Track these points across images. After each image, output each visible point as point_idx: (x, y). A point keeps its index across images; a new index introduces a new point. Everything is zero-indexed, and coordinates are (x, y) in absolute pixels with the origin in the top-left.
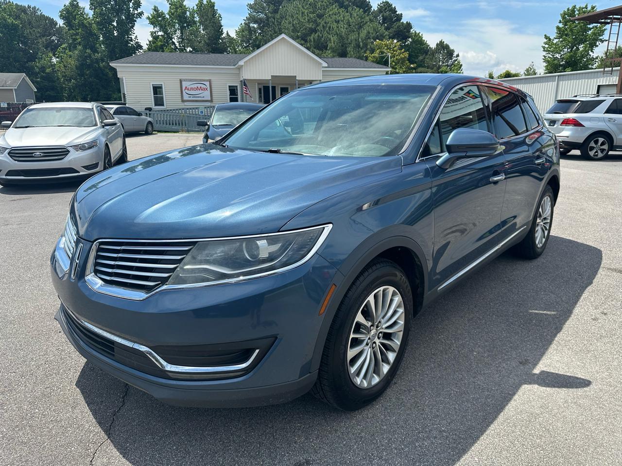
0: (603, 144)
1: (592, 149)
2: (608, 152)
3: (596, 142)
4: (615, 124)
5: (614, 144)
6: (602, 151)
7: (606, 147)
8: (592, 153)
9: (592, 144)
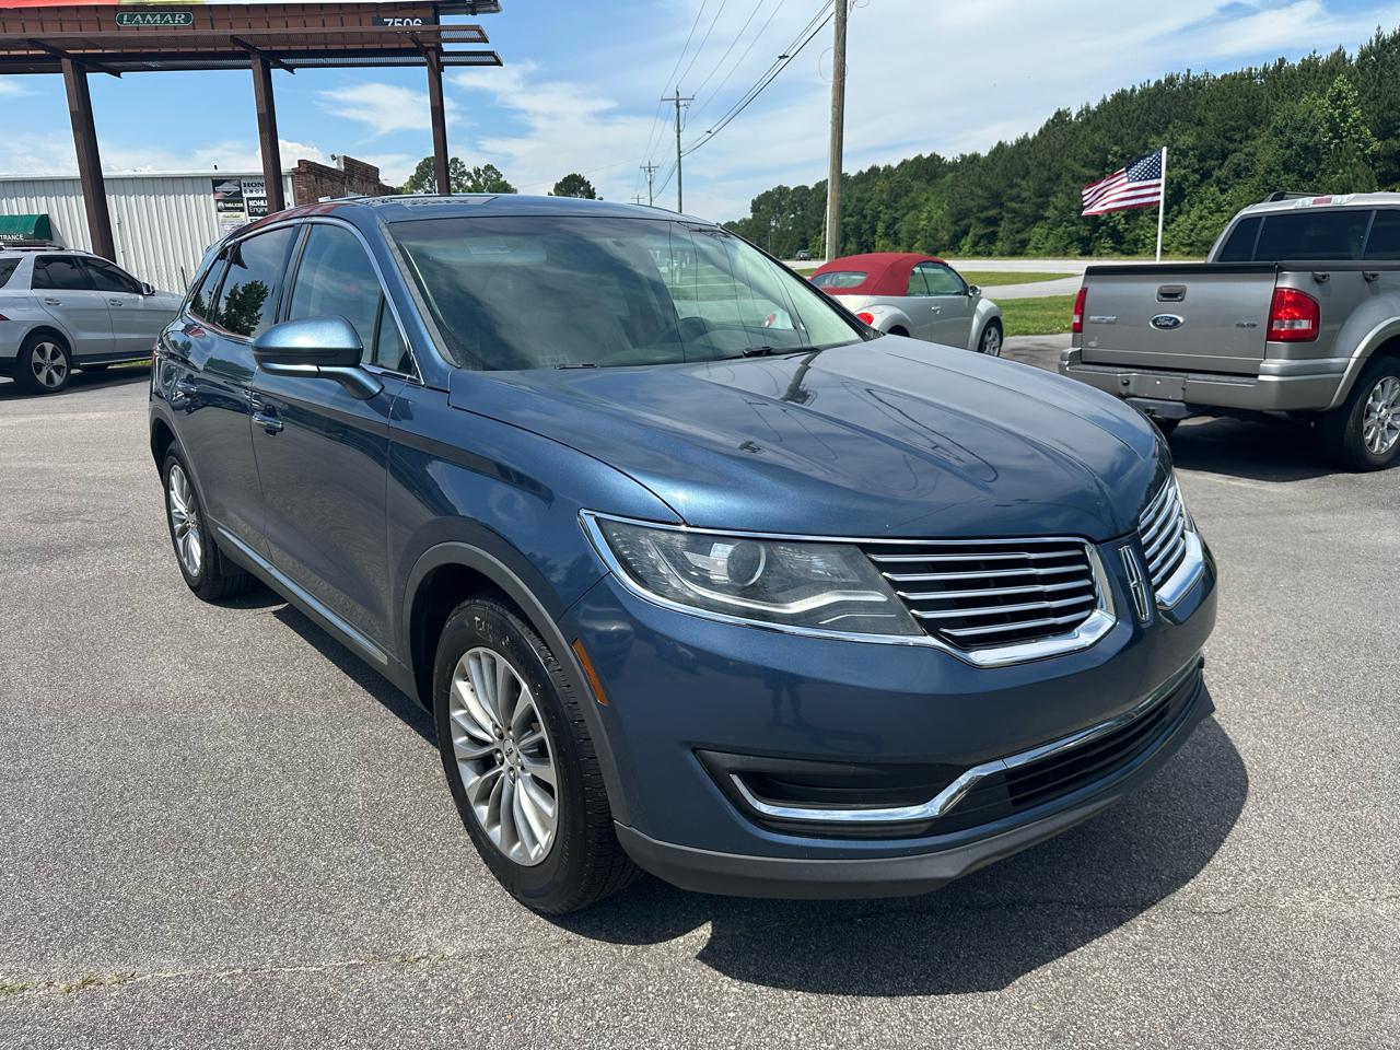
0: (54, 356)
1: (39, 367)
2: (69, 371)
3: (42, 351)
4: (62, 311)
5: (73, 353)
6: (58, 369)
7: (61, 360)
8: (42, 378)
9: (36, 358)
